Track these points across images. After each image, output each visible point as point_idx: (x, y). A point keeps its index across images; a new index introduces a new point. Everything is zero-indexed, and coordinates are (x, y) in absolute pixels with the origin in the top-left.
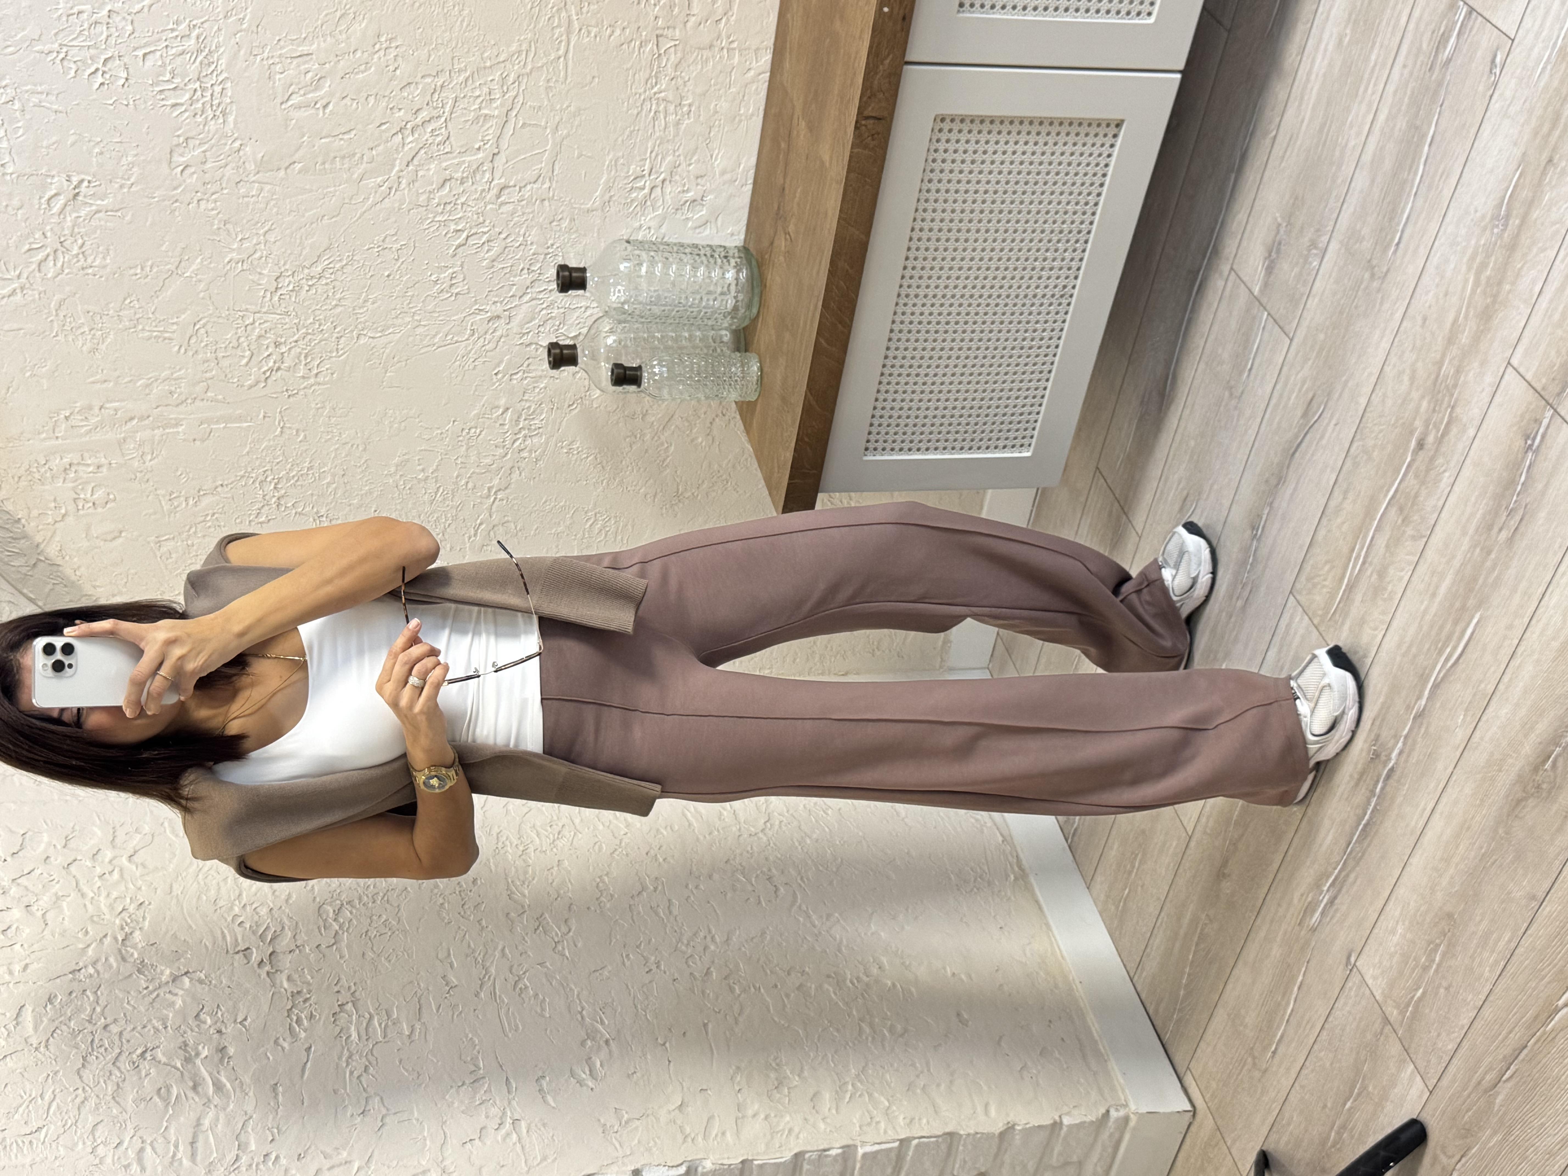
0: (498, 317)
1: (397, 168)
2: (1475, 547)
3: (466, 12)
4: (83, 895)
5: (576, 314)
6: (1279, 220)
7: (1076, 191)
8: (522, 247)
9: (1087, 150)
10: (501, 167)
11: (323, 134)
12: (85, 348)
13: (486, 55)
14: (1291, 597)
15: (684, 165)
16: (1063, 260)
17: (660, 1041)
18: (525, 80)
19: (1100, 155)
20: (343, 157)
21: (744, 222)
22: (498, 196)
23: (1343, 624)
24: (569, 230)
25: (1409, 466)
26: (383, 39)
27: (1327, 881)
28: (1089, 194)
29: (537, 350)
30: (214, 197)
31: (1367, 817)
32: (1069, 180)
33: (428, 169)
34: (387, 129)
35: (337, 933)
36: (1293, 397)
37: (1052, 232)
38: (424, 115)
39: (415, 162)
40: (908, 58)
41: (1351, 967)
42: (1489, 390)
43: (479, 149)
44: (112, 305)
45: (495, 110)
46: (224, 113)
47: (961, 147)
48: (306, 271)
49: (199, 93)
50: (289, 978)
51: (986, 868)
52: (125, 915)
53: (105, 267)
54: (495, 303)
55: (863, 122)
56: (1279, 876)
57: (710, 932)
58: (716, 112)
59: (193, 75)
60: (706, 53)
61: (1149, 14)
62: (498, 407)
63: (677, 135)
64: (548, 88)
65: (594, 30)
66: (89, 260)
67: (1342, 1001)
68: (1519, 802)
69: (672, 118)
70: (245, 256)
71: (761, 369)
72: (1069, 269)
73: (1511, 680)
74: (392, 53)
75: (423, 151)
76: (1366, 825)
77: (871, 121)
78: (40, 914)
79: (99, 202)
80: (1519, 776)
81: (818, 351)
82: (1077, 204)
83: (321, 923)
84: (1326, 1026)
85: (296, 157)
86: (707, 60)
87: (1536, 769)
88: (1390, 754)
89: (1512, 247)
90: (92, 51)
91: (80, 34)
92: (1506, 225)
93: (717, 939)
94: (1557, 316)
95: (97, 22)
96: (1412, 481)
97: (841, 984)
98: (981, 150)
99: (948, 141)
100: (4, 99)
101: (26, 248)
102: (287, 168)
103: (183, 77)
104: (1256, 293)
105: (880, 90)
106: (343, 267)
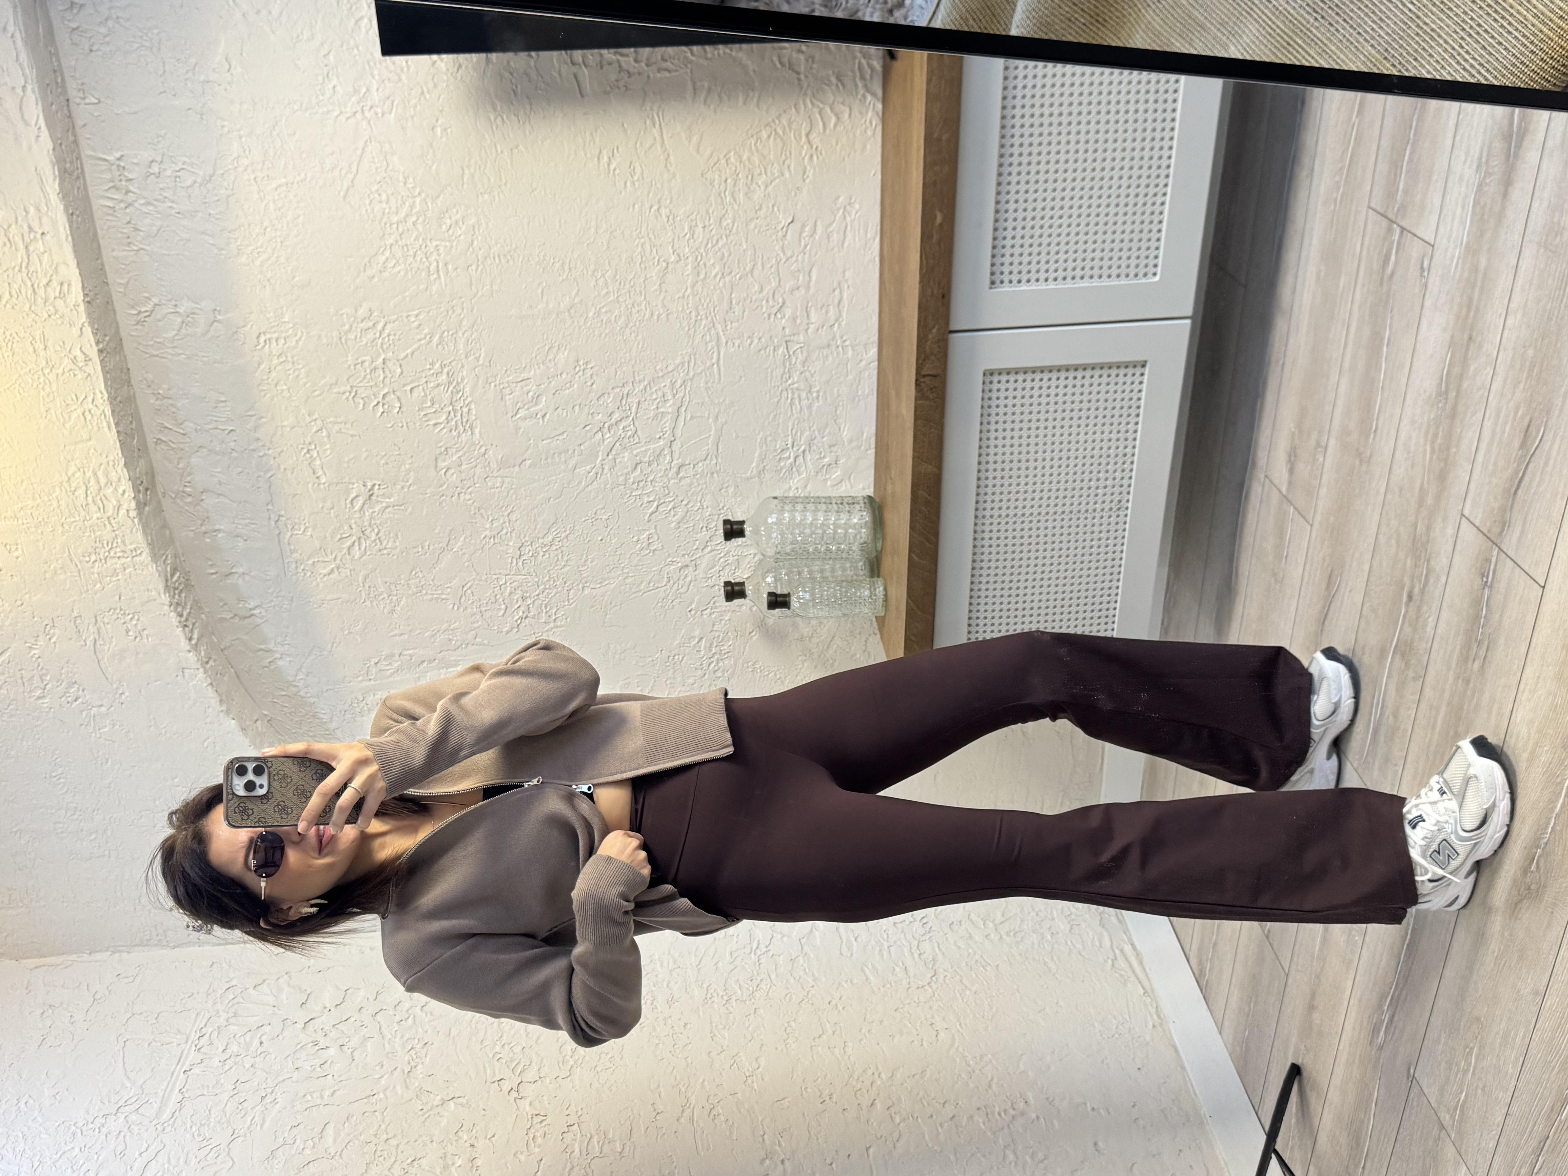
1: (600, 458)
2: (1458, 678)
3: (640, 337)
4: (383, 1037)
6: (1293, 430)
7: (1116, 422)
9: (1119, 388)
10: (677, 451)
11: (545, 437)
12: (386, 610)
13: (658, 368)
15: (818, 438)
16: (1114, 479)
17: (828, 1161)
18: (689, 384)
19: (1132, 391)
20: (561, 453)
21: (872, 478)
22: (678, 473)
23: (1373, 764)
24: (735, 495)
25: (1404, 616)
26: (581, 363)
27: (1388, 1002)
28: (1128, 424)
29: (719, 590)
30: (469, 490)
32: (1108, 413)
33: (624, 457)
34: (591, 429)
35: (572, 1067)
36: (1318, 575)
37: (1101, 457)
38: (616, 416)
39: (614, 451)
40: (953, 327)
41: (1412, 1078)
42: (1451, 541)
43: (660, 438)
44: (402, 577)
45: (669, 407)
46: (471, 427)
47: (1010, 394)
48: (541, 541)
49: (452, 415)
50: (531, 1104)
51: (1127, 1017)
52: (413, 1053)
53: (396, 548)
54: (683, 555)
55: (922, 380)
57: (877, 1069)
58: (839, 395)
59: (447, 401)
60: (825, 351)
61: (1154, 275)
62: (694, 637)
63: (811, 413)
64: (707, 389)
65: (737, 342)
66: (384, 544)
67: (1407, 1112)
68: (1516, 904)
69: (805, 403)
71: (885, 589)
72: (1121, 486)
74: (589, 373)
75: (618, 443)
77: (928, 379)
78: (349, 1051)
79: (387, 500)
80: (1514, 881)
81: (911, 565)
82: (1119, 432)
84: (1399, 1138)
85: (526, 456)
86: (827, 356)
87: (1525, 873)
89: (1453, 416)
90: (374, 389)
91: (364, 378)
92: (1446, 399)
93: (883, 1076)
94: (1491, 467)
95: (375, 369)
96: (1408, 629)
97: (990, 1116)
98: (1028, 395)
99: (998, 390)
100: (314, 429)
101: (339, 537)
102: (521, 464)
103: (440, 403)
104: (1284, 491)
105: (932, 354)
106: (567, 536)
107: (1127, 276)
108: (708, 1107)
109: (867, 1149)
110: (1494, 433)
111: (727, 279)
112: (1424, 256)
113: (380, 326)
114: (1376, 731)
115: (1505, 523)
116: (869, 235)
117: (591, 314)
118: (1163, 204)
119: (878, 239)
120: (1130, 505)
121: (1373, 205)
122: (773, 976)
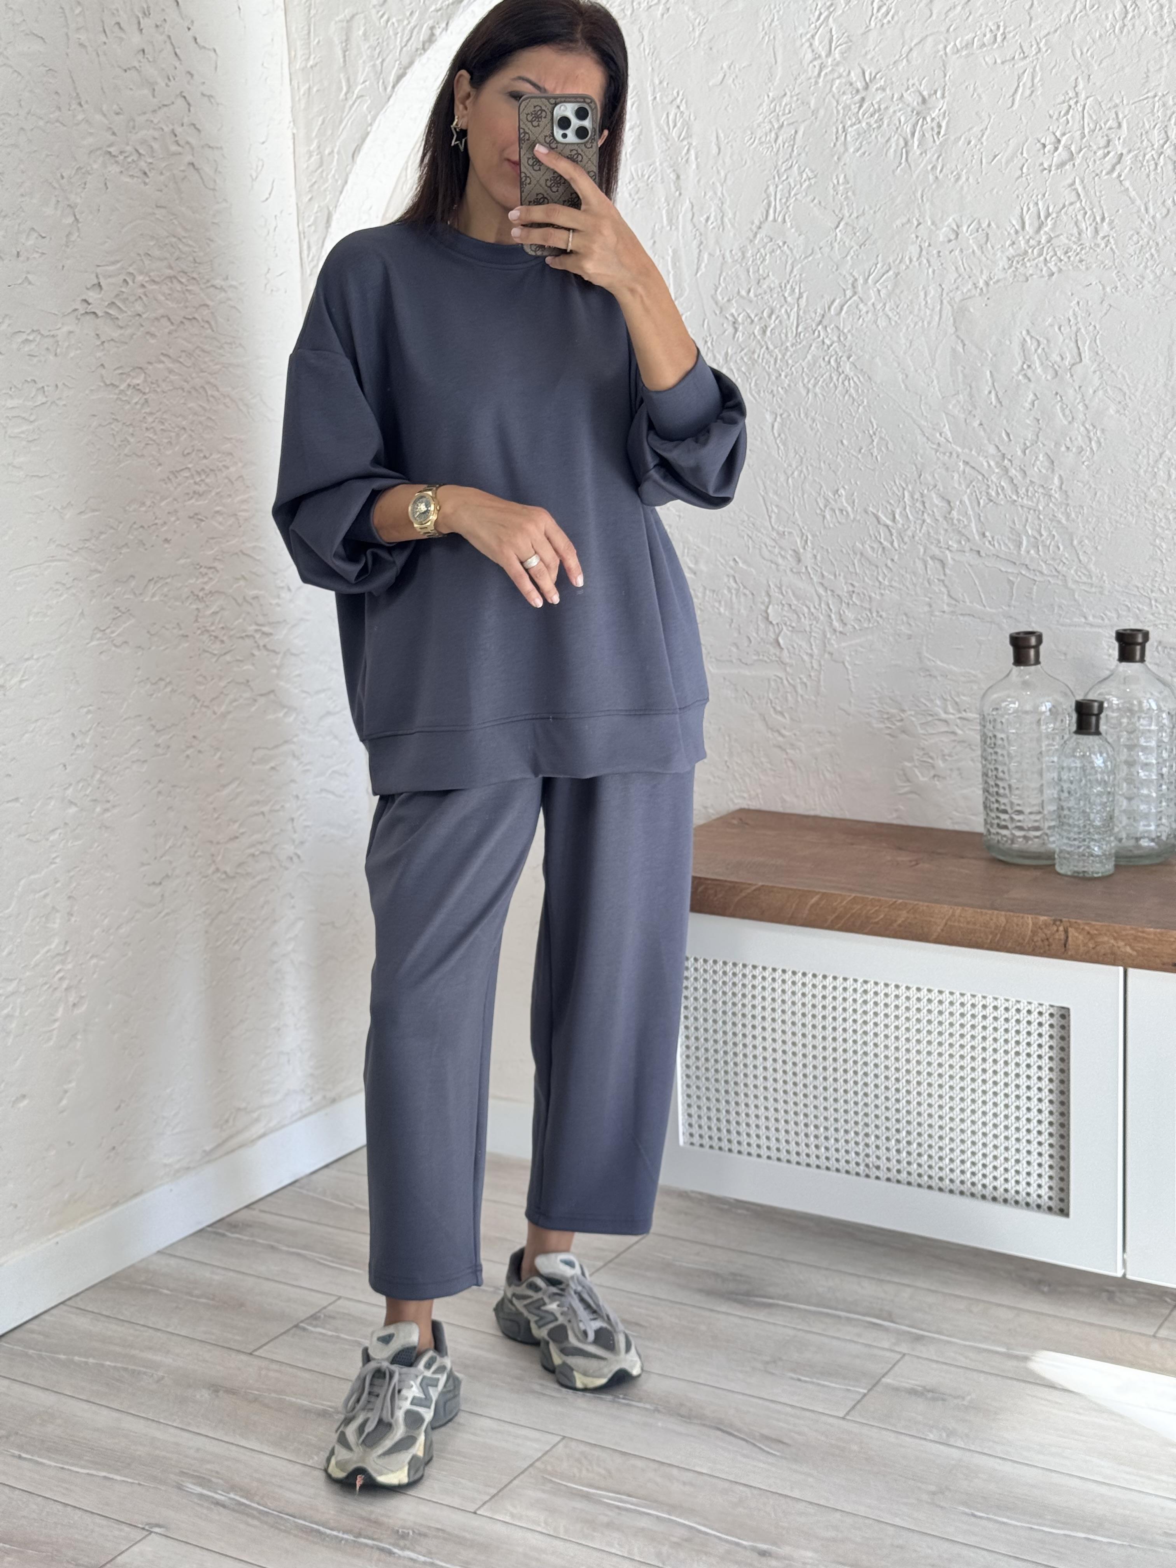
0: (799, 561)
1: (960, 450)
3: (1130, 519)
4: (154, 111)
5: (804, 644)
6: (969, 1398)
8: (877, 584)
10: (963, 559)
11: (994, 373)
13: (1086, 541)
14: (558, 1438)
18: (1060, 583)
20: (971, 396)
22: (933, 558)
23: (544, 1491)
25: (737, 1544)
27: (242, 1496)
29: (763, 603)
30: (925, 261)
31: (328, 1532)
33: (960, 483)
34: (1002, 440)
35: (117, 387)
36: (781, 1424)
38: (1019, 477)
39: (968, 469)
40: (1131, 971)
41: (148, 1529)
43: (984, 535)
45: (1027, 552)
48: (845, 358)
50: (70, 332)
52: (135, 157)
53: (846, 150)
54: (815, 557)
55: (1061, 928)
56: (234, 1448)
57: (114, 807)
67: (104, 1522)
75: (980, 477)
76: (318, 1531)
77: (1063, 937)
78: (136, 64)
79: (916, 143)
83: (127, 370)
84: (69, 1509)
85: (970, 346)
88: (408, 1549)
91: (1096, 123)
96: (723, 1548)
101: (866, 68)
102: (958, 337)
103: (1053, 229)
104: (884, 1380)
105: (1097, 944)
106: (850, 396)
114: (586, 1497)
122: (228, 658)
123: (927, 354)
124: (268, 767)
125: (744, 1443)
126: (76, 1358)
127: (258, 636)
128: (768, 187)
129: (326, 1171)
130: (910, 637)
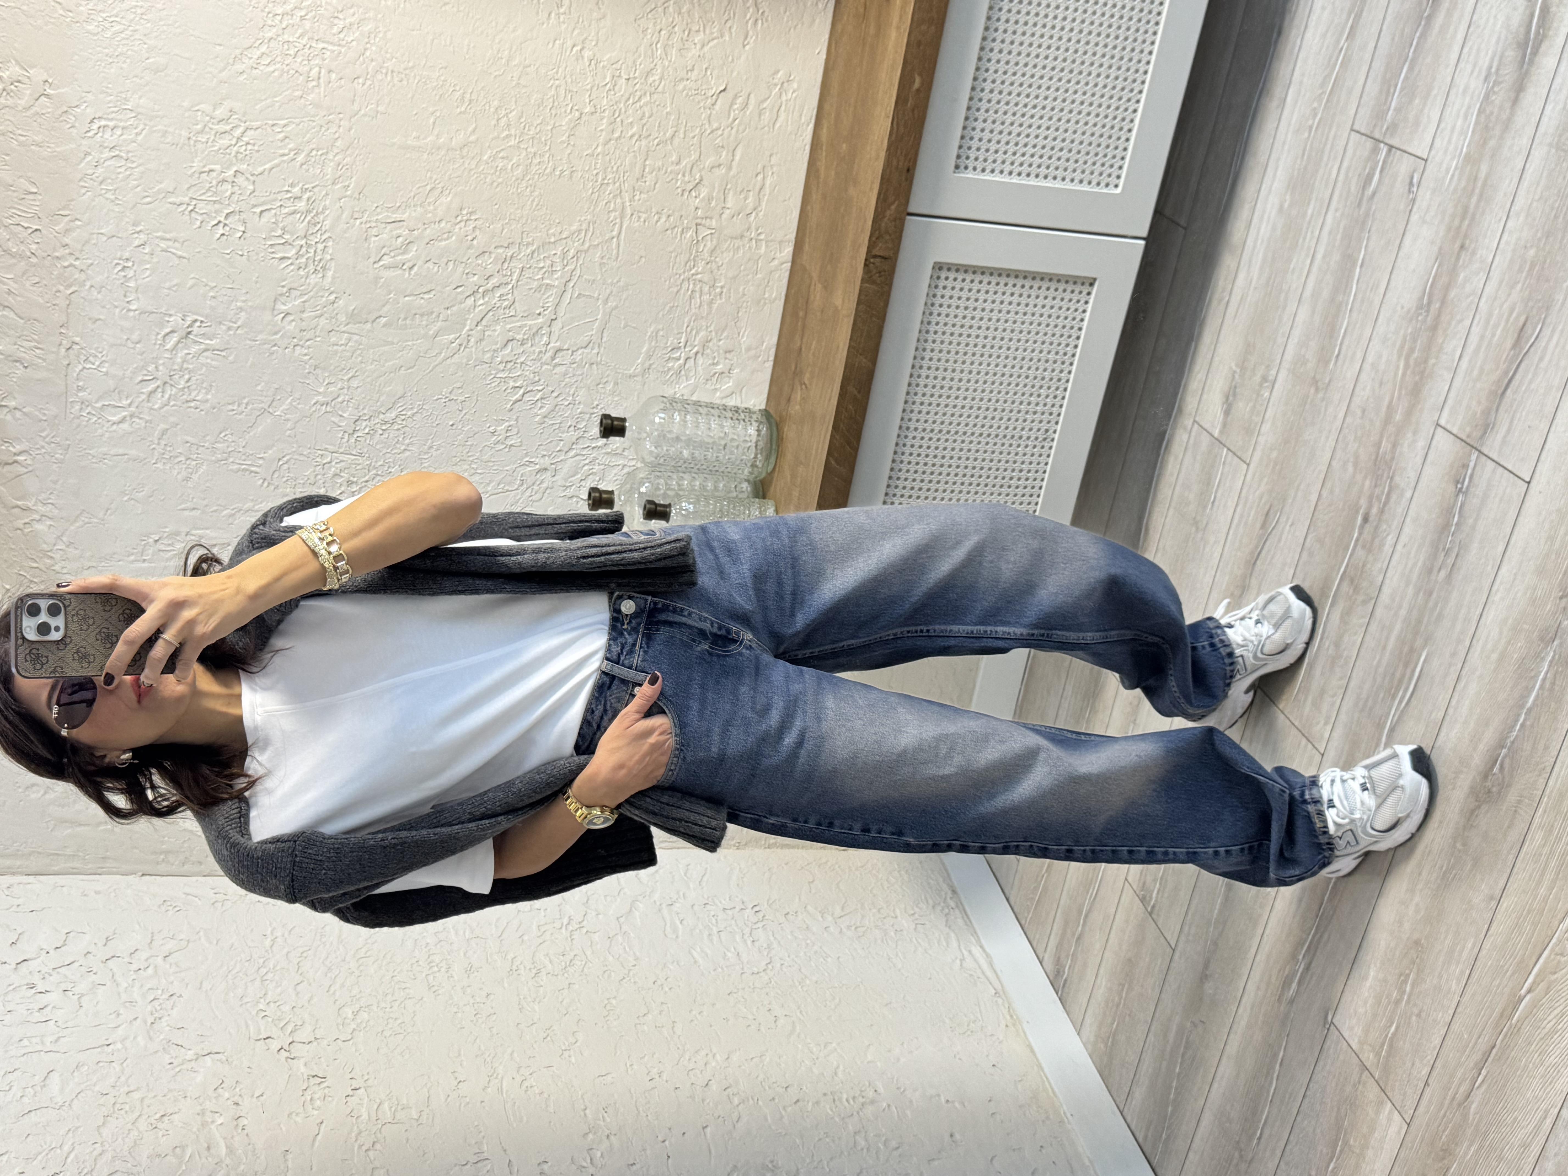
0: (546, 469)
1: (467, 328)
2: (1418, 593)
3: (536, 193)
4: (117, 985)
5: (615, 471)
7: (1056, 342)
8: (570, 406)
9: (1065, 305)
10: (557, 334)
11: (408, 293)
12: (179, 477)
13: (551, 231)
15: (715, 341)
16: (1045, 405)
18: (583, 256)
19: (1076, 310)
20: (422, 315)
21: (766, 392)
22: (553, 358)
23: (1306, 700)
24: (613, 393)
25: (1357, 540)
26: (465, 212)
27: (1302, 949)
28: (1067, 345)
30: (308, 343)
32: (1050, 331)
33: (494, 330)
34: (463, 292)
35: (354, 1030)
36: (1252, 514)
37: (1035, 378)
38: (494, 281)
39: (484, 323)
40: (911, 208)
41: (1329, 1026)
42: (1422, 453)
43: (539, 314)
44: (208, 438)
45: (556, 280)
46: (324, 268)
47: (956, 293)
48: (382, 416)
49: (304, 250)
50: (305, 1065)
52: (156, 1003)
53: (207, 401)
54: (544, 456)
55: (871, 261)
56: (1258, 958)
58: (744, 295)
59: (302, 234)
60: (738, 243)
61: (1116, 186)
63: (710, 312)
64: (602, 264)
65: (644, 216)
66: (194, 394)
67: (1321, 1063)
68: (1472, 812)
69: (706, 297)
70: (329, 399)
72: (1051, 414)
73: (1458, 702)
74: (472, 225)
75: (491, 314)
77: (879, 260)
79: (207, 342)
80: (1472, 788)
81: (828, 471)
82: (1057, 353)
84: (1308, 1093)
85: (382, 312)
86: (738, 248)
87: (1486, 777)
89: (1434, 328)
90: (217, 206)
91: (209, 190)
92: (1428, 311)
93: (718, 1057)
94: (1476, 372)
95: (224, 181)
96: (1360, 553)
97: (837, 1103)
98: (973, 297)
99: (944, 288)
100: (137, 243)
101: (140, 378)
102: (373, 321)
103: (292, 234)
104: (1216, 435)
105: (887, 232)
106: (413, 415)
107: (1090, 183)
108: (519, 1079)
109: (704, 1128)
110: (1482, 337)
111: (644, 143)
112: (1414, 171)
113: (238, 132)
115: (1488, 425)
116: (803, 119)
117: (485, 158)
118: (1135, 111)
119: (812, 126)
120: (1056, 436)
121: (1356, 127)
122: (589, 953)
123: (386, 348)
124: (680, 926)
125: (1268, 543)
126: (1172, 1096)
127: (571, 928)
128: (232, 470)
129: (1012, 900)
130: (616, 384)
